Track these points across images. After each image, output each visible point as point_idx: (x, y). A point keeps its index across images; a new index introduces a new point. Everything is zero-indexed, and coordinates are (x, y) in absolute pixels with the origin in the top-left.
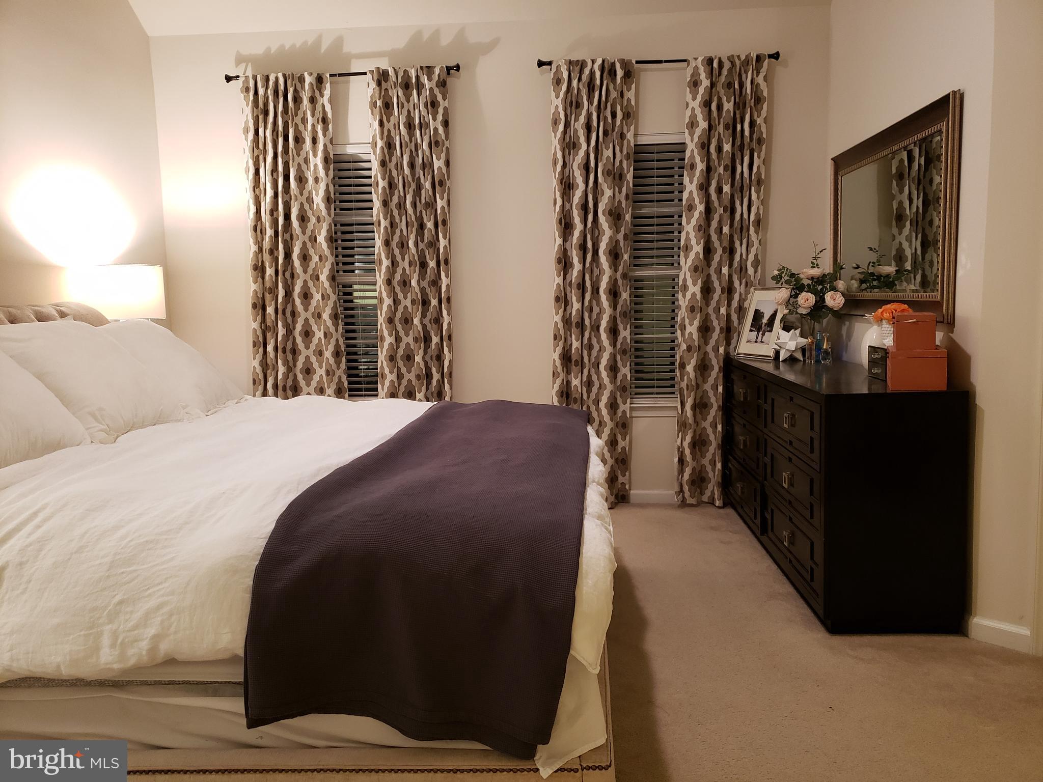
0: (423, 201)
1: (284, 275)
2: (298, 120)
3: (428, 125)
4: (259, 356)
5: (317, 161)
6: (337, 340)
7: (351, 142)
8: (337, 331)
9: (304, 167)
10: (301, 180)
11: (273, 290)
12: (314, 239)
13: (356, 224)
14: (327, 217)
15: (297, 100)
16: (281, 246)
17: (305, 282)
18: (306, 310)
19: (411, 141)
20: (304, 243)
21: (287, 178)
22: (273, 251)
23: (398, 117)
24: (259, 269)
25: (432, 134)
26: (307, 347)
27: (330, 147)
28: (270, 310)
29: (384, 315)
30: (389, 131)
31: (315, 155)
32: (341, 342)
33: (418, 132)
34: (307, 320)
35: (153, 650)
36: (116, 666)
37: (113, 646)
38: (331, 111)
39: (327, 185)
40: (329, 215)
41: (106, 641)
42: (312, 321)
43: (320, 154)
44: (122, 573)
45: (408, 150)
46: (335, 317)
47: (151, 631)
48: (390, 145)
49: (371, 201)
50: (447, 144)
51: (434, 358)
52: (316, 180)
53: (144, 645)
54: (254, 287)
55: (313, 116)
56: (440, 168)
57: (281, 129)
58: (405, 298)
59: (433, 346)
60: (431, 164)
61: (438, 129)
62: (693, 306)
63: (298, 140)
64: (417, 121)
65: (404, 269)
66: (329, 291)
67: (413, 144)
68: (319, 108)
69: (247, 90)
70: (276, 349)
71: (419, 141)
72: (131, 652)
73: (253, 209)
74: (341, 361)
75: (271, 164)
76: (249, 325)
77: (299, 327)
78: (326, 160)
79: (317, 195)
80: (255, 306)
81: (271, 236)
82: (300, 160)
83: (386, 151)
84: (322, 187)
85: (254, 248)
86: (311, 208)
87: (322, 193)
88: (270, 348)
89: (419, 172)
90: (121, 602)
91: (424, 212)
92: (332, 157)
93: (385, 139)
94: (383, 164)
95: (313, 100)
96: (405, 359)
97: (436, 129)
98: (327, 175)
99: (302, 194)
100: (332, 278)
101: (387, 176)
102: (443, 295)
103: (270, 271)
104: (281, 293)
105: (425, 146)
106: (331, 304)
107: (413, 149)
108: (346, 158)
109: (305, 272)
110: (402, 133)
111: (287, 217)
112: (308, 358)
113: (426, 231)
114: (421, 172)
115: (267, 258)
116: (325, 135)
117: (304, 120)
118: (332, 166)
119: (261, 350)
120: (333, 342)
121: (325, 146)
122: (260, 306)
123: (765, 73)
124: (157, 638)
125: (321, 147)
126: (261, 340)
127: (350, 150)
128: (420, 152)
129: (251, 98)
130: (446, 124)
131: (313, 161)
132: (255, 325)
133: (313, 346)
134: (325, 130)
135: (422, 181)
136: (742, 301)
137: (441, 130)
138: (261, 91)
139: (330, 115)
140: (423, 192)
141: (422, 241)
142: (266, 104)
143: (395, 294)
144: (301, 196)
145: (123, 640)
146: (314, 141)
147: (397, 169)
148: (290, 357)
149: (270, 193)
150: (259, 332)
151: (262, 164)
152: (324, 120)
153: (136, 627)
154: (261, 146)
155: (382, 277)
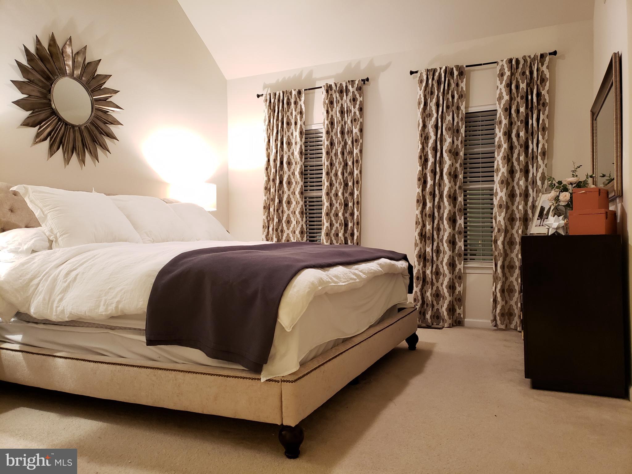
0: (347, 151)
1: (278, 192)
2: (289, 114)
3: (351, 111)
4: (265, 233)
5: (297, 134)
6: (302, 225)
7: (315, 123)
8: (302, 220)
9: (291, 137)
10: (289, 144)
11: (273, 200)
12: (293, 174)
13: (316, 166)
14: (300, 162)
15: (289, 104)
16: (278, 177)
17: (289, 195)
18: (289, 210)
19: (342, 120)
20: (289, 176)
21: (282, 143)
22: (274, 180)
23: (337, 108)
24: (267, 189)
25: (353, 115)
26: (288, 229)
27: (303, 126)
28: (272, 210)
29: (324, 212)
30: (332, 116)
31: (296, 131)
32: (304, 226)
33: (346, 115)
34: (288, 215)
35: (117, 307)
36: (103, 313)
37: (104, 305)
38: (304, 108)
39: (301, 146)
40: (301, 161)
41: (102, 303)
42: (291, 216)
43: (298, 130)
44: (114, 277)
45: (340, 125)
46: (302, 213)
47: (117, 300)
48: (332, 123)
49: (322, 153)
50: (361, 120)
51: (349, 235)
52: (296, 143)
53: (114, 305)
54: (265, 198)
55: (296, 111)
56: (356, 133)
57: (280, 118)
58: (337, 203)
59: (349, 229)
60: (352, 132)
61: (356, 113)
62: (501, 204)
63: (288, 124)
64: (346, 109)
65: (337, 187)
66: (299, 199)
67: (344, 121)
68: (299, 107)
69: (266, 100)
70: (273, 229)
71: (346, 120)
72: (110, 308)
73: (266, 159)
74: (304, 237)
75: (275, 136)
76: (261, 217)
77: (284, 219)
78: (301, 133)
79: (296, 151)
80: (265, 208)
81: (274, 172)
82: (290, 134)
83: (329, 126)
84: (298, 146)
85: (266, 179)
86: (294, 158)
87: (298, 150)
88: (271, 229)
89: (346, 136)
90: (110, 288)
91: (348, 157)
92: (304, 131)
93: (329, 120)
94: (328, 133)
95: (296, 103)
96: (335, 235)
97: (355, 113)
98: (301, 141)
99: (289, 151)
100: (302, 193)
101: (329, 139)
102: (355, 201)
103: (272, 190)
104: (277, 201)
105: (349, 122)
106: (300, 206)
107: (344, 124)
108: (312, 132)
109: (289, 190)
110: (338, 116)
111: (282, 163)
112: (288, 234)
113: (348, 167)
114: (347, 136)
115: (271, 183)
116: (301, 121)
117: (292, 114)
118: (304, 136)
119: (266, 230)
120: (300, 226)
121: (301, 125)
122: (267, 208)
123: (547, 64)
124: (118, 302)
125: (298, 126)
126: (267, 225)
127: (314, 127)
128: (346, 125)
129: (268, 104)
130: (361, 109)
131: (295, 134)
132: (264, 217)
133: (291, 229)
134: (301, 118)
135: (347, 141)
136: (534, 202)
137: (358, 113)
138: (272, 101)
139: (304, 110)
140: (347, 146)
141: (346, 172)
142: (274, 107)
143: (331, 200)
144: (289, 152)
145: (108, 303)
146: (296, 123)
147: (335, 135)
148: (280, 234)
149: (274, 151)
150: (266, 221)
151: (271, 137)
152: (301, 113)
153: (113, 298)
154: (271, 128)
155: (325, 192)
